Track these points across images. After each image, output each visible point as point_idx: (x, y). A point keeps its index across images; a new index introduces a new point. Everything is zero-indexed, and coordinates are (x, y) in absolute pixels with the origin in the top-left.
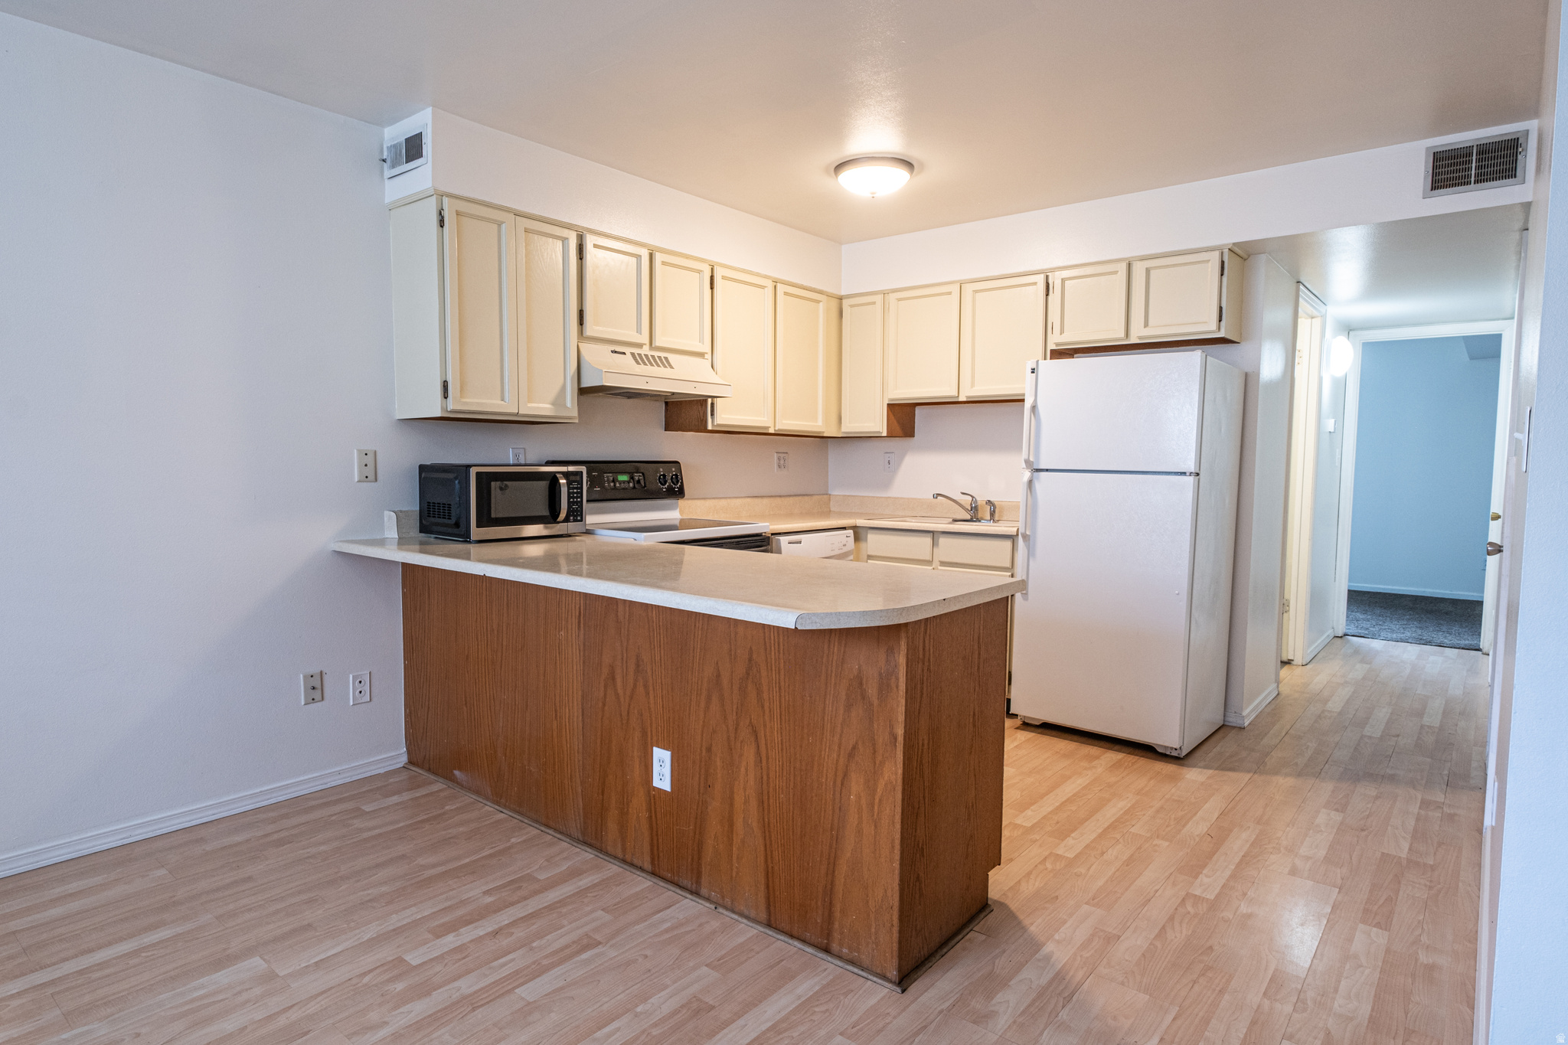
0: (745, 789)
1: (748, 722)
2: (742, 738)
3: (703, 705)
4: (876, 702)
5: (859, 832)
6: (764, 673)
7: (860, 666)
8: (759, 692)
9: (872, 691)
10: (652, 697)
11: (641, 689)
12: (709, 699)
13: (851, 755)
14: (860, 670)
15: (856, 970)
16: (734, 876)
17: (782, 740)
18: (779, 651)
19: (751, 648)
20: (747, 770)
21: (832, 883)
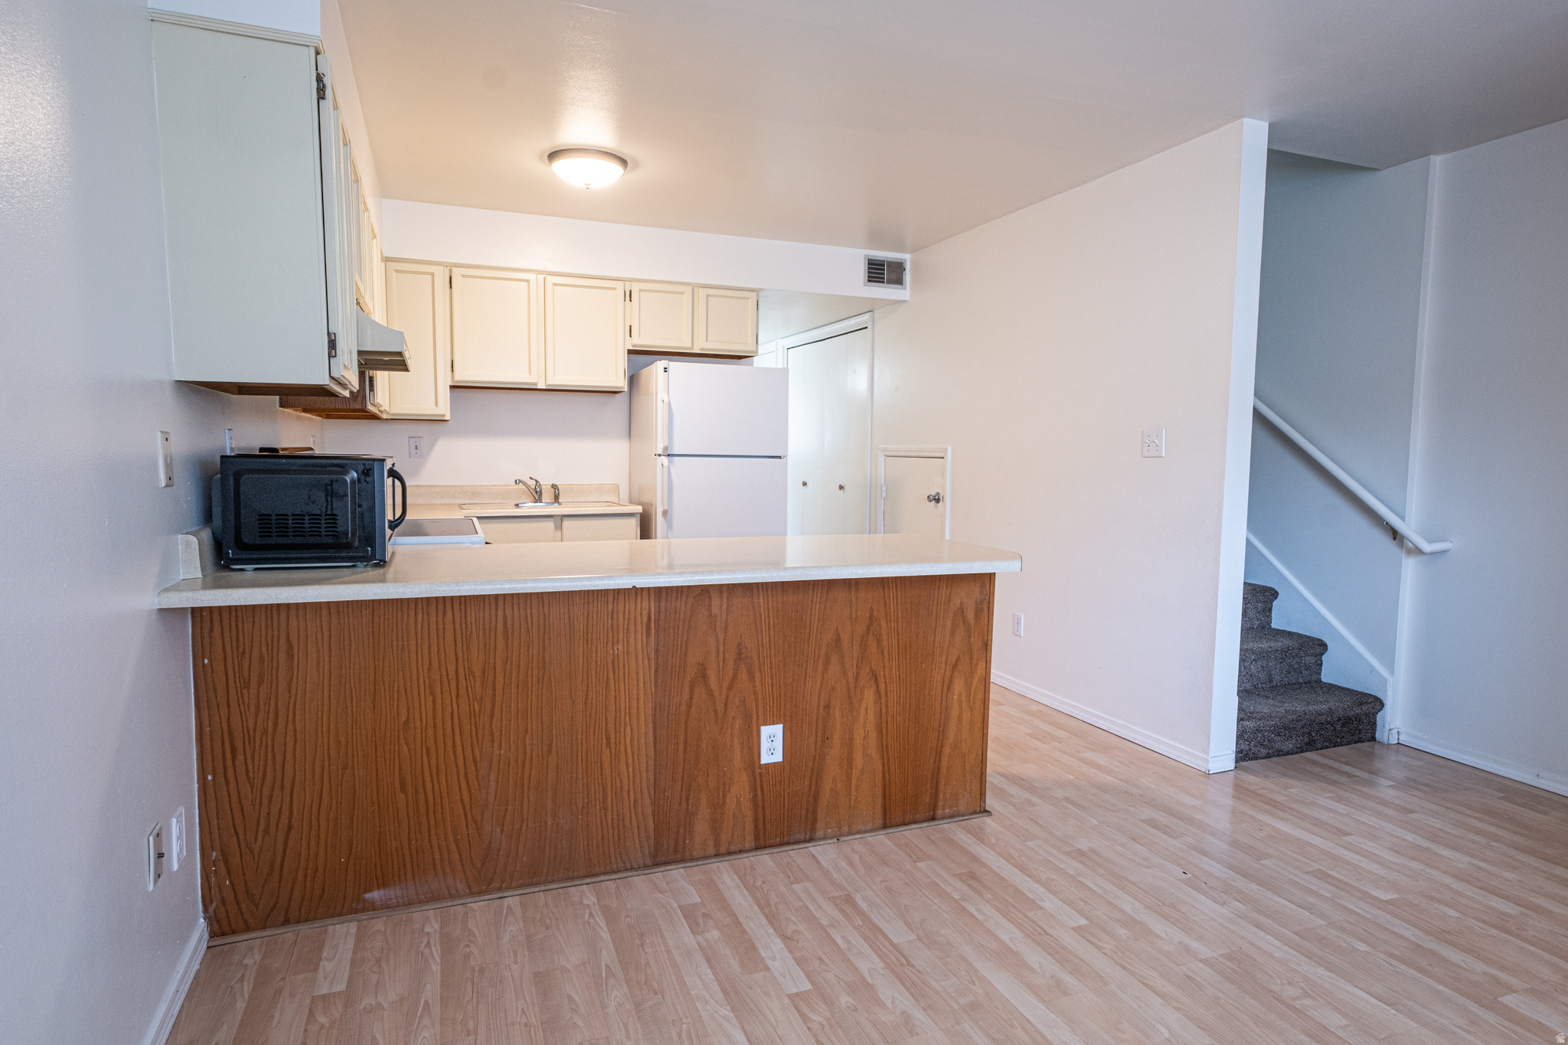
0: (864, 727)
1: (868, 670)
2: (862, 685)
3: (820, 669)
4: (972, 622)
5: (960, 719)
6: (883, 624)
7: (962, 600)
8: (879, 641)
9: (970, 615)
10: (757, 681)
11: (743, 675)
12: (827, 663)
13: (954, 667)
14: (962, 604)
15: (960, 818)
16: (852, 804)
17: (899, 675)
18: (897, 605)
19: (872, 608)
20: (866, 710)
21: (939, 768)
